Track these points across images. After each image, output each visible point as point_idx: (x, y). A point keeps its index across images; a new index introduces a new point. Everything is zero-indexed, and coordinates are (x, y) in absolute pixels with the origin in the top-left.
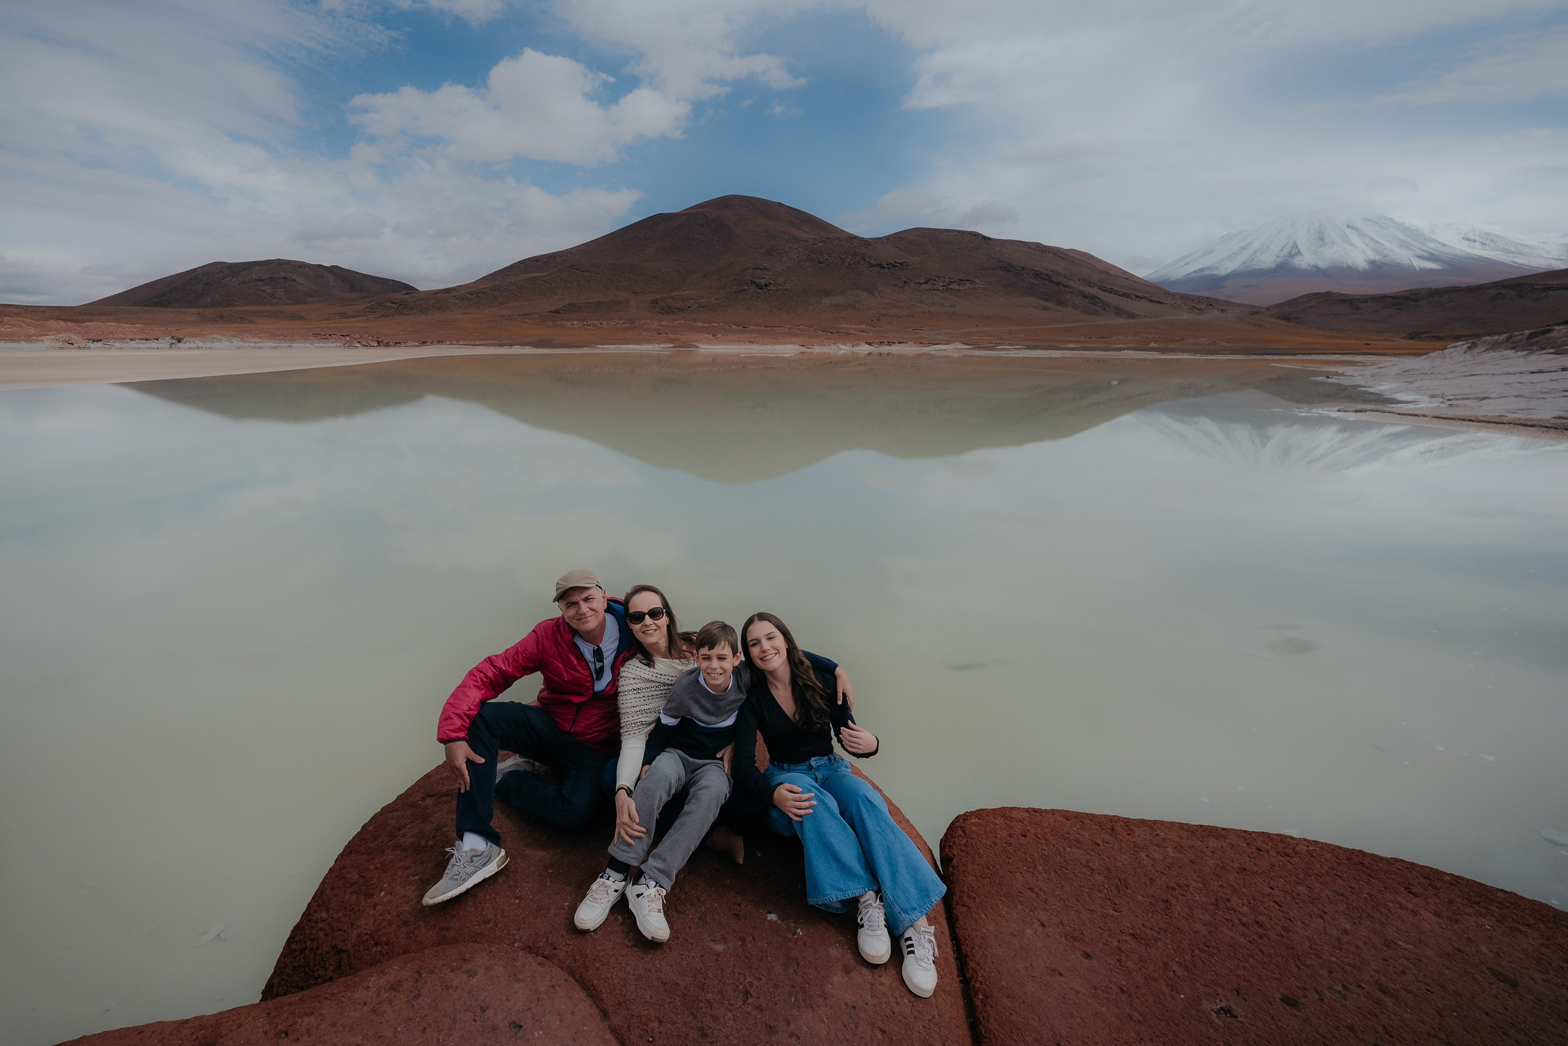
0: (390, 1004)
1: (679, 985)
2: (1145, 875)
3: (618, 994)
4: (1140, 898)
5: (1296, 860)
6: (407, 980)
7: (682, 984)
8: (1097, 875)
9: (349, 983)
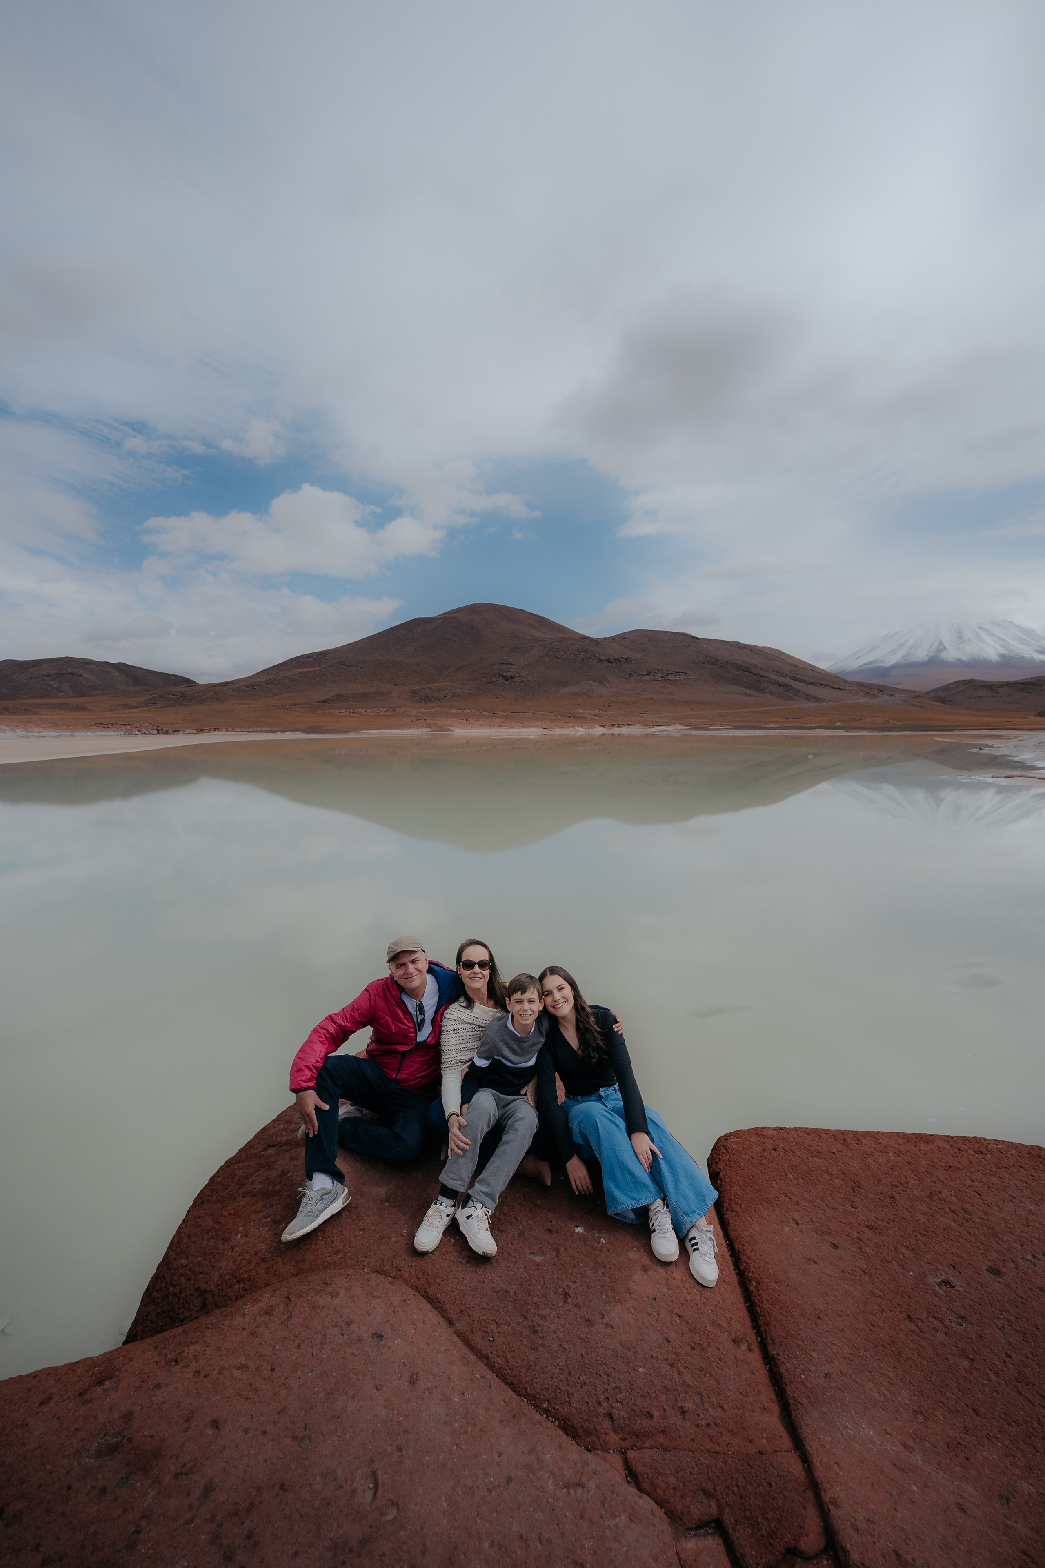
0: (266, 1327)
1: (509, 1292)
2: (874, 1177)
3: (459, 1304)
4: (871, 1195)
5: (989, 1156)
6: (278, 1305)
7: (512, 1291)
8: (836, 1179)
9: (225, 1313)
